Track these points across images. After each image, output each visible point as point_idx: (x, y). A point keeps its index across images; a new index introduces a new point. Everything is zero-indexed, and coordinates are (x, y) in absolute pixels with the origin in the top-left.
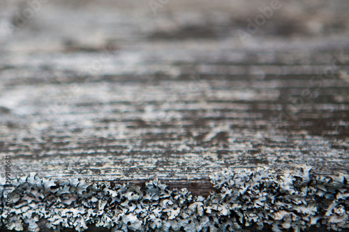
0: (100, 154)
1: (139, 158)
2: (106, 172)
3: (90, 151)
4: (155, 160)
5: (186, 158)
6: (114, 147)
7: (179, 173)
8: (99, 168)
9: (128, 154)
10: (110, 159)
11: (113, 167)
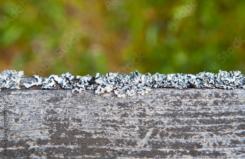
0: (217, 115)
1: (192, 110)
2: (211, 95)
3: (222, 118)
4: (182, 107)
5: (164, 109)
6: (208, 122)
7: (168, 94)
8: (216, 99)
9: (199, 114)
10: (209, 109)
11: (208, 100)
